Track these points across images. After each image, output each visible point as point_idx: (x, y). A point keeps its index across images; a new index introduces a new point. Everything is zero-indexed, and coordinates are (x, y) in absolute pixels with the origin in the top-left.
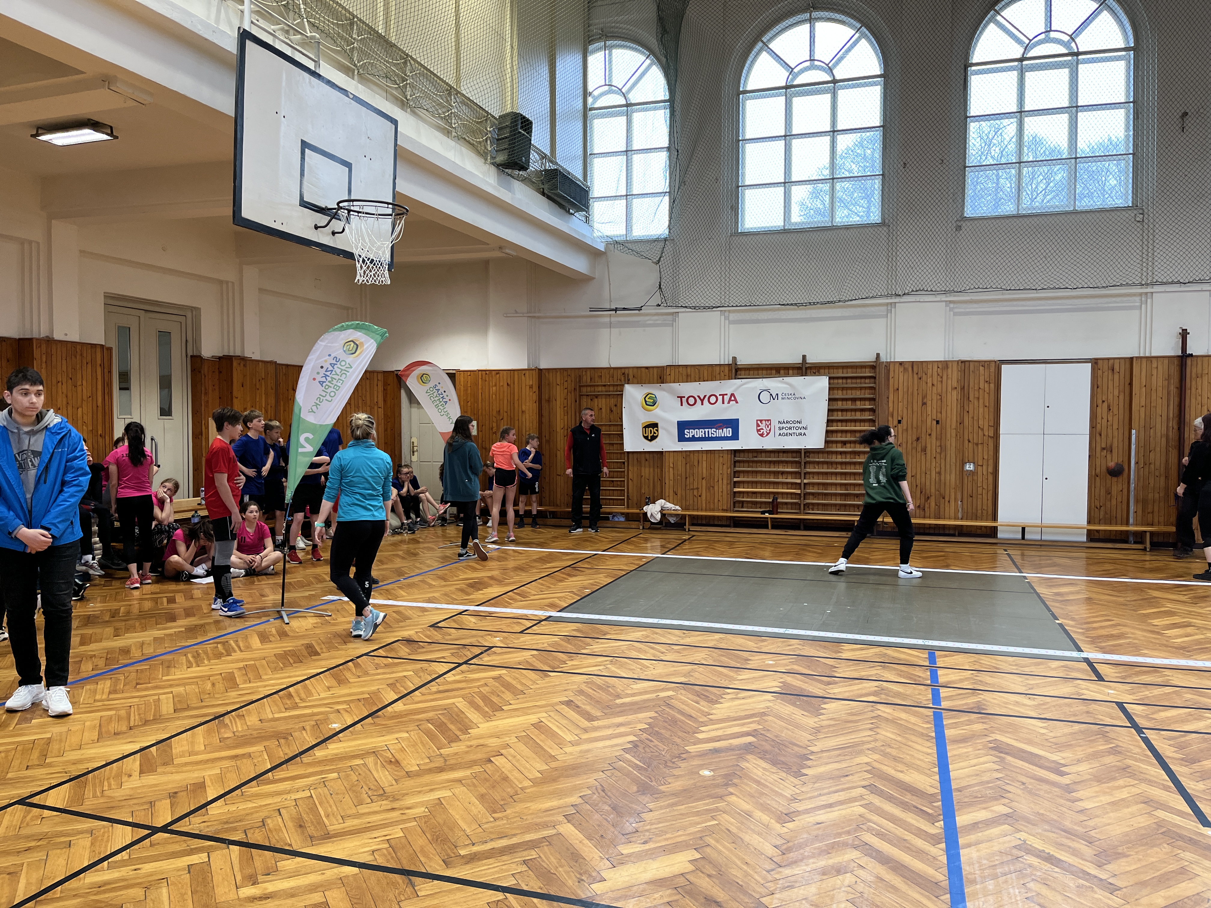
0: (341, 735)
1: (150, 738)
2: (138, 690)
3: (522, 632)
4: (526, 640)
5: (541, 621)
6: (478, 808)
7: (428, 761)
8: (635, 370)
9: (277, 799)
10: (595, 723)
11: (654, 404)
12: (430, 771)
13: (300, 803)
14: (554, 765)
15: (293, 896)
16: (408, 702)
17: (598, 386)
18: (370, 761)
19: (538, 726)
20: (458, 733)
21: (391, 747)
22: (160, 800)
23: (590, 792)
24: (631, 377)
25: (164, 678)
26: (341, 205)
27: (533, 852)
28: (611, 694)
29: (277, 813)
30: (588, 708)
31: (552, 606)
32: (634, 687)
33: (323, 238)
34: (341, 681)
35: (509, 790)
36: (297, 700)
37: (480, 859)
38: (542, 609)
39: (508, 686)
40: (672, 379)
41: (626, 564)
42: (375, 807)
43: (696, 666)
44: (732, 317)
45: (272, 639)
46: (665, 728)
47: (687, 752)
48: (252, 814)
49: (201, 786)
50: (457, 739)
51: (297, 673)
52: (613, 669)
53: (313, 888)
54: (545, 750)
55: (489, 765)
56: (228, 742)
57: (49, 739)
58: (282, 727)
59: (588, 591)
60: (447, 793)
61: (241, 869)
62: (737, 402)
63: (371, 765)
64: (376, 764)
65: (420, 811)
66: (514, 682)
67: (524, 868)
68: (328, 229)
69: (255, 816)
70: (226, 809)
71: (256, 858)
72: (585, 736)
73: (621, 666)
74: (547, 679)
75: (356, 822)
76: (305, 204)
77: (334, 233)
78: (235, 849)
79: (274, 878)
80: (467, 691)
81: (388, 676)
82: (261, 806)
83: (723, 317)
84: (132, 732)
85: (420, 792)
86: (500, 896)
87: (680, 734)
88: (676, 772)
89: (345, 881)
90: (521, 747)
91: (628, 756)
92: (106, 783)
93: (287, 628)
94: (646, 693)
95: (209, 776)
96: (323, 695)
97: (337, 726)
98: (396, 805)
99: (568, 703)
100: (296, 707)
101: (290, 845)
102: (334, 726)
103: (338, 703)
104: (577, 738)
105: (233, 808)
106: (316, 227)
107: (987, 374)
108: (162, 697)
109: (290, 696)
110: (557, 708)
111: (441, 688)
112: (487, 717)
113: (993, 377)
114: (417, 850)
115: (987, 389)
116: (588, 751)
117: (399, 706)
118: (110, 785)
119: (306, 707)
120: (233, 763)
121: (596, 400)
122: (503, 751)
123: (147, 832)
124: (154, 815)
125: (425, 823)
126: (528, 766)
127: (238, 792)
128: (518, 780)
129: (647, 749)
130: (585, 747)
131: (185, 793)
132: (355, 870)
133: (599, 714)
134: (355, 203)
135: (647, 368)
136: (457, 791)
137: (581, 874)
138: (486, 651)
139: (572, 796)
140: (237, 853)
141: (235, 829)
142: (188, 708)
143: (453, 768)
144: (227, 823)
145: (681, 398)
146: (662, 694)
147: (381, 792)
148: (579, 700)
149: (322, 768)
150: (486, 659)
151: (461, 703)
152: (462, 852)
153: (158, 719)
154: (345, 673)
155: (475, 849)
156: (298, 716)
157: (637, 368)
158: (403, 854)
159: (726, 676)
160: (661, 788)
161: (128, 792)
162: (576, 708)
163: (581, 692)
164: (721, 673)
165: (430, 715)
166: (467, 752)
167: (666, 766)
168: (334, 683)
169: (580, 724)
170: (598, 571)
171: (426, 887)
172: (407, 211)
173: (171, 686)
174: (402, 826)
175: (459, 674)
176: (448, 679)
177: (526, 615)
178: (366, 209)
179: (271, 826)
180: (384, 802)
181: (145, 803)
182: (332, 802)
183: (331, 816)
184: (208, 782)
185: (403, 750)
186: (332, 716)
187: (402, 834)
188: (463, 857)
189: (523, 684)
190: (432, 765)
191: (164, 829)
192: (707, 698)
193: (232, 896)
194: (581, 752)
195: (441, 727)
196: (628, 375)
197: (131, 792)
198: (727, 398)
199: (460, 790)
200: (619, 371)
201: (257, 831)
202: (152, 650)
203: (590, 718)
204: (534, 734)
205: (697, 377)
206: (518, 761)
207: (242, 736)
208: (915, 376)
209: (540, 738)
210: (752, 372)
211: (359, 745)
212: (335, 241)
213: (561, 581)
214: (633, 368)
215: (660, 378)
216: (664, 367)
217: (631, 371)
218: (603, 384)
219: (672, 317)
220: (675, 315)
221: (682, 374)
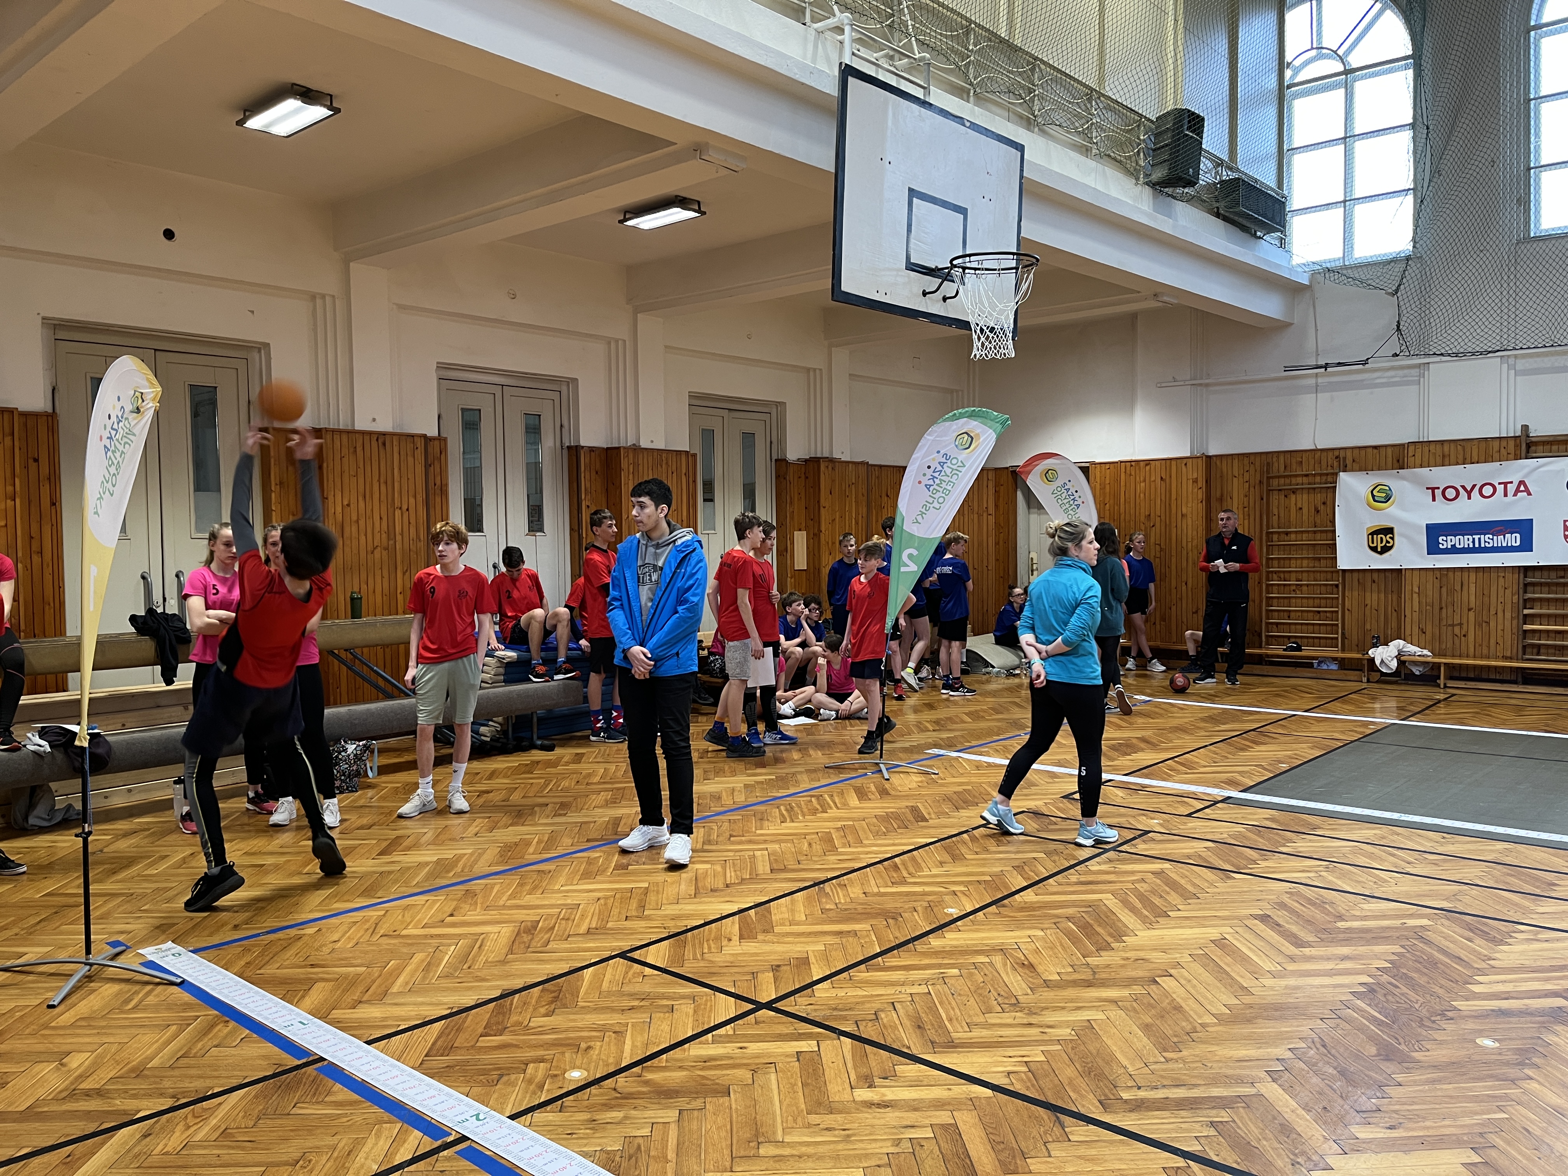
0: (959, 923)
1: (749, 899)
2: (733, 843)
3: (1189, 815)
4: (1194, 826)
5: (1216, 803)
6: (1142, 1041)
7: (1070, 970)
8: (1356, 451)
9: (890, 990)
10: (1307, 951)
11: (1388, 499)
12: (1075, 983)
13: (917, 998)
14: (1247, 1000)
15: (916, 1109)
16: (1040, 891)
17: (1296, 476)
18: (997, 959)
19: (1221, 943)
20: (1110, 939)
21: (1022, 946)
22: (763, 972)
23: (1304, 1045)
24: (1349, 462)
25: (758, 832)
26: (955, 262)
27: (1223, 1113)
28: (1328, 913)
29: (891, 1008)
30: (1294, 929)
31: (1231, 783)
32: (1365, 906)
33: (933, 306)
34: (956, 857)
35: (1184, 1024)
36: (905, 874)
37: (1149, 1109)
38: (1216, 786)
39: (1174, 886)
40: (1418, 462)
41: (1343, 732)
42: (1007, 1018)
43: (1466, 887)
44: (1520, 365)
45: (872, 797)
46: (1418, 971)
47: (1455, 1009)
48: (863, 1003)
49: (804, 962)
50: (1108, 947)
51: (903, 841)
52: (1330, 878)
53: (939, 1105)
54: (1232, 978)
55: (1154, 987)
56: (831, 914)
57: (647, 888)
58: (890, 905)
59: (1284, 766)
60: (1100, 1016)
61: (855, 1067)
62: (1529, 494)
63: (999, 966)
64: (1005, 965)
65: (1065, 1032)
66: (1183, 882)
67: (1212, 1132)
68: (939, 295)
69: (868, 1005)
70: (833, 993)
71: (871, 1056)
72: (1291, 967)
73: (1343, 876)
74: (1230, 882)
75: (985, 1033)
76: (912, 267)
77: (945, 299)
78: (847, 1041)
79: (892, 1084)
80: (1118, 886)
81: (1013, 856)
82: (872, 996)
83: (1505, 366)
84: (729, 890)
85: (1063, 1008)
86: (1180, 1162)
87: (1443, 982)
88: (1438, 1035)
89: (977, 1104)
90: (1197, 968)
91: (1359, 1002)
92: (706, 945)
93: (887, 785)
94: (1384, 917)
95: (813, 951)
96: (935, 871)
97: (954, 912)
98: (1034, 1020)
99: (1264, 918)
100: (903, 882)
101: (909, 1048)
102: (951, 910)
103: (954, 883)
104: (1280, 968)
105: (841, 993)
106: (925, 294)
108: (758, 853)
109: (896, 867)
110: (1247, 922)
111: (1083, 878)
112: (1148, 924)
114: (1065, 1082)
116: (1297, 988)
117: (1029, 896)
118: (709, 948)
119: (915, 883)
120: (838, 940)
121: (1293, 497)
122: (1172, 971)
123: (751, 1006)
124: (757, 988)
125: (1073, 1049)
126: (1208, 995)
127: (845, 975)
128: (1196, 1013)
129: (1390, 998)
130: (1292, 982)
131: (788, 968)
132: (988, 1092)
133: (1311, 938)
134: (973, 258)
135: (1375, 447)
136: (1112, 1014)
137: (1296, 1155)
138: (1140, 836)
139: (1276, 1047)
140: (849, 1046)
141: (845, 1018)
142: (785, 870)
143: (1104, 984)
144: (835, 1009)
145: (1433, 489)
146: (1411, 922)
147: (1013, 1001)
148: (1280, 916)
149: (940, 961)
150: (1141, 847)
151: (1110, 901)
152: (1125, 1096)
153: (755, 878)
154: (959, 846)
155: (1142, 1094)
156: (908, 894)
157: (1360, 448)
158: (1046, 1083)
159: (1516, 905)
160: (1415, 1054)
161: (728, 958)
162: (1277, 926)
163: (1283, 906)
164: (1508, 900)
165: (1071, 911)
166: (1122, 966)
167: (1422, 1025)
168: (947, 857)
169: (1283, 949)
170: (1298, 740)
171: (1079, 1131)
172: (1038, 260)
173: (765, 841)
174: (1042, 1048)
175: (1105, 863)
176: (1093, 868)
177: (1194, 793)
178: (986, 265)
179: (885, 1020)
180: (1018, 1014)
181: (747, 973)
182: (954, 1003)
183: (955, 1021)
184: (812, 959)
185: (1037, 951)
186: (947, 898)
187: (1043, 1058)
188: (1126, 1101)
189: (1194, 885)
190: (1076, 976)
191: (769, 1006)
192: (1485, 935)
193: (846, 1096)
194: (1286, 987)
195: (1086, 928)
196: (1345, 459)
197: (732, 959)
198: (1511, 488)
199: (1115, 1014)
200: (1330, 454)
201: (870, 1024)
202: (743, 799)
203: (1299, 943)
204: (1216, 954)
205: (1461, 457)
206: (1194, 987)
207: (846, 910)
209: (1225, 962)
210: (1555, 448)
211: (983, 939)
212: (946, 310)
213: (1242, 750)
214: (1353, 448)
215: (1398, 461)
216: (1403, 445)
217: (1349, 453)
218: (1304, 473)
219: (1418, 370)
220: (1422, 368)
221: (1435, 454)
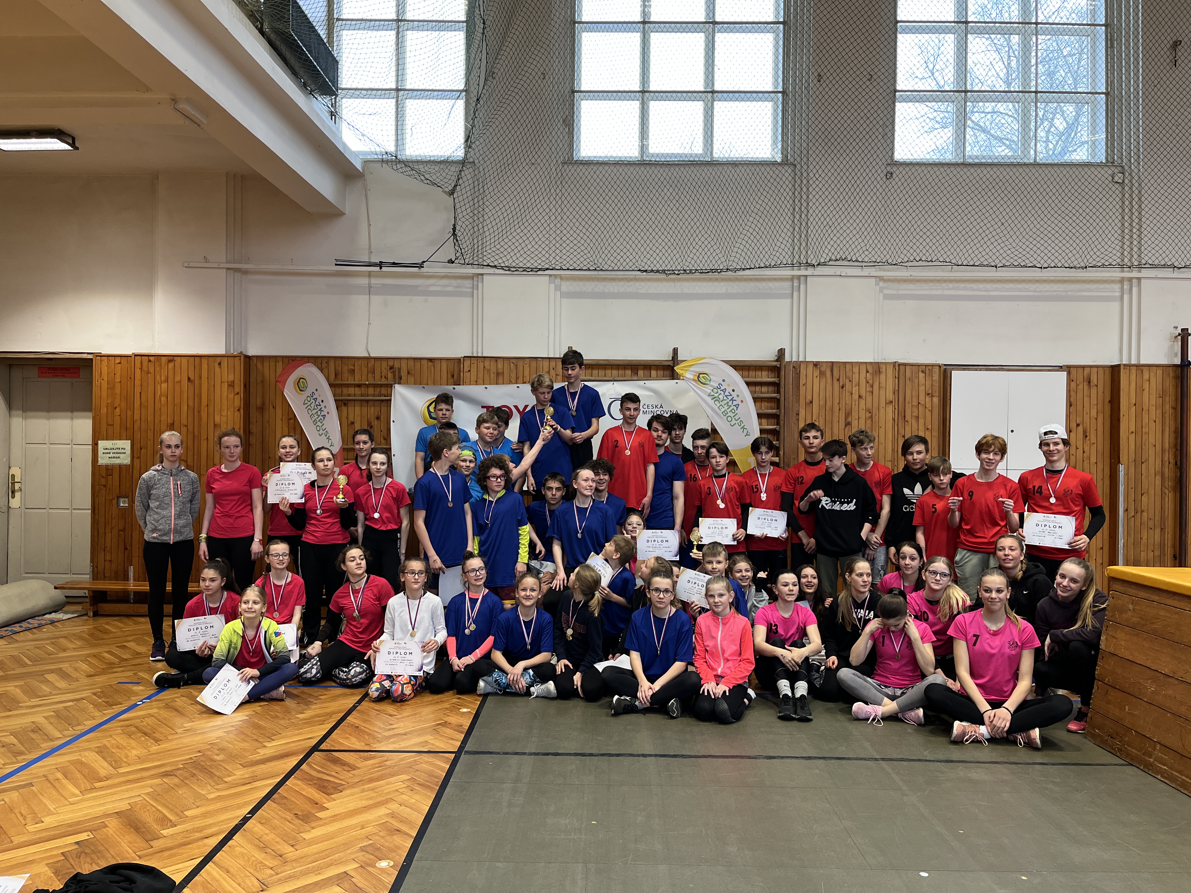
8: (411, 363)
17: (348, 386)
24: (404, 373)
40: (473, 378)
44: (566, 286)
83: (552, 286)
107: (928, 383)
113: (936, 388)
115: (928, 405)
135: (431, 360)
145: (488, 408)
157: (415, 359)
196: (400, 369)
200: (384, 364)
205: (513, 375)
208: (836, 383)
214: (408, 359)
215: (453, 376)
216: (459, 360)
217: (404, 364)
218: (357, 382)
219: (470, 281)
220: (475, 279)
221: (489, 371)
